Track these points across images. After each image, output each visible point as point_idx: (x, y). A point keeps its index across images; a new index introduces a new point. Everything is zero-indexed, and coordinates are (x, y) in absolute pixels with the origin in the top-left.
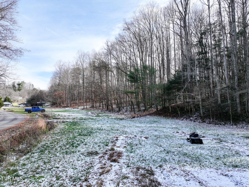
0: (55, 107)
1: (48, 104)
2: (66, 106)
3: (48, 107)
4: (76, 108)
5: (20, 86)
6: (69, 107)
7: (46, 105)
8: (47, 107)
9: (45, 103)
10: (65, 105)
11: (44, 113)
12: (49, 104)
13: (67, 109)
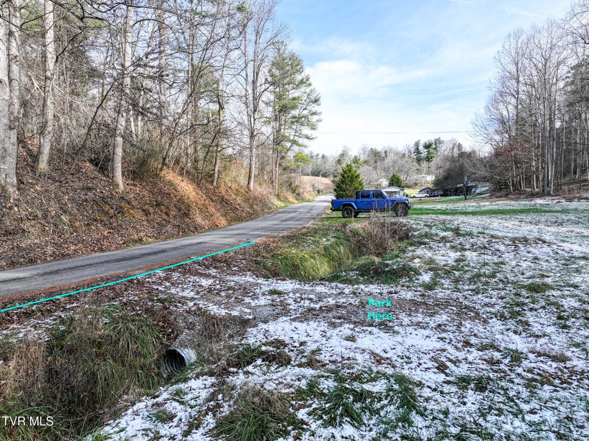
0: (501, 197)
1: (484, 189)
2: (538, 193)
3: (484, 196)
4: (580, 199)
5: (431, 150)
6: (549, 194)
7: (478, 191)
8: (479, 196)
9: (476, 187)
10: (537, 190)
11: (403, 220)
12: (487, 188)
13: (539, 201)
